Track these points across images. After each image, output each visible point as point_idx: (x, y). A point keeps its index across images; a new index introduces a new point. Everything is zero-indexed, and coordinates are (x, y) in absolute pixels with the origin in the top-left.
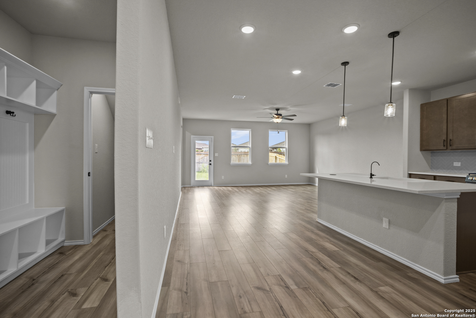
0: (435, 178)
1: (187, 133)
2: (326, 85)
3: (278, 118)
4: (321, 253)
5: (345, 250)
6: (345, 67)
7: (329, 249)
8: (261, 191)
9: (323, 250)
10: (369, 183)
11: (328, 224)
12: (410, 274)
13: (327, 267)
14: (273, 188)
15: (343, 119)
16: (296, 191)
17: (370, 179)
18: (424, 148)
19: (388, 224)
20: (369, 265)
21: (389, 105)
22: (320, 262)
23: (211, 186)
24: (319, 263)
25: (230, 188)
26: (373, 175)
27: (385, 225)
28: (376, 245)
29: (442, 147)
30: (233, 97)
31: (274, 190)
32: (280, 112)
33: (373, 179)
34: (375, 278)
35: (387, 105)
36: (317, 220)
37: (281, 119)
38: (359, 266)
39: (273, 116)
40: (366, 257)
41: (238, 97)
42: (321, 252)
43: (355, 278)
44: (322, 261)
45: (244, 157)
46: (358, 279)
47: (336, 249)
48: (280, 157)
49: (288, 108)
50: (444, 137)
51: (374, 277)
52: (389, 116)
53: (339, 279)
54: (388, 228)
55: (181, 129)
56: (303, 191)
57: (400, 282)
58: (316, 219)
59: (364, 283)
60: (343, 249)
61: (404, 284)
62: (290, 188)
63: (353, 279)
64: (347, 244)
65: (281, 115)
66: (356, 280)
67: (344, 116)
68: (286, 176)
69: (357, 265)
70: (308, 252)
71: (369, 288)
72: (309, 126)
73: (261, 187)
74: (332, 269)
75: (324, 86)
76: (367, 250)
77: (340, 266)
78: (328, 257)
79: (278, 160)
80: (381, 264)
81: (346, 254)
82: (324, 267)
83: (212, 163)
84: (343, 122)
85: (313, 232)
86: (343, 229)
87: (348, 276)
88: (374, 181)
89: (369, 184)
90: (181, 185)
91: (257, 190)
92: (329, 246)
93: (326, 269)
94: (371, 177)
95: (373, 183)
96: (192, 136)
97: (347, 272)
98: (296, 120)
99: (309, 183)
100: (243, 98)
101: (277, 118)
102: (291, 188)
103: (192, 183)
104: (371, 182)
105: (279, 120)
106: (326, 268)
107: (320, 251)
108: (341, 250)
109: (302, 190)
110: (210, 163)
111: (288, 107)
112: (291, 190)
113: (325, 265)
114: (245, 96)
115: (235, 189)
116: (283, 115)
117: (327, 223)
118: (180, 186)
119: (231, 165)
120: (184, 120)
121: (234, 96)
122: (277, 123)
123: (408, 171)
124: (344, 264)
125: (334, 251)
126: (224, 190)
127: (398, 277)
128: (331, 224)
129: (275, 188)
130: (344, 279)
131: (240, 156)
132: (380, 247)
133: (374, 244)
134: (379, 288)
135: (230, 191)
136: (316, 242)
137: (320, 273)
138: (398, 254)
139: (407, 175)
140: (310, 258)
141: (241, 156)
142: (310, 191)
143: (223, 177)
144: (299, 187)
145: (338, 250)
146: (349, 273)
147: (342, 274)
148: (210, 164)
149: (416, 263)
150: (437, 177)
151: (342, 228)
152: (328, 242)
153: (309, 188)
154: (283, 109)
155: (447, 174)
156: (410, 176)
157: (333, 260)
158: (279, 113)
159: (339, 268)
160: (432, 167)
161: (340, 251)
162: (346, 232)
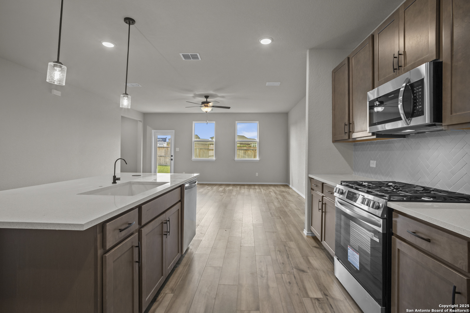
1: (148, 128)
21: (55, 66)
50: (346, 120)
52: (56, 83)
68: (257, 174)
72: (287, 115)
94: (114, 182)
96: (153, 131)
105: (209, 109)
119: (193, 161)
120: (145, 114)
122: (206, 112)
123: (308, 173)
148: (172, 160)
160: (355, 167)
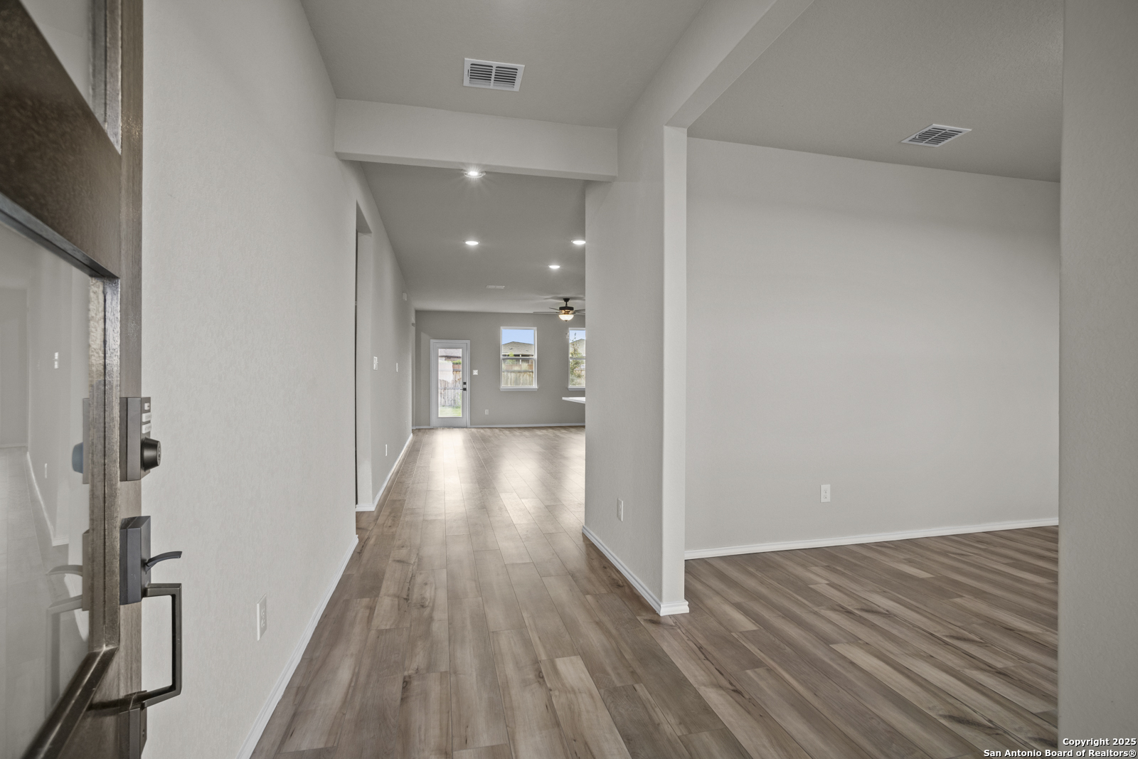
1: (424, 336)
23: (467, 427)
25: (498, 431)
55: (413, 329)
83: (467, 386)
90: (413, 426)
96: (432, 341)
103: (434, 422)
110: (465, 386)
115: (508, 432)
118: (410, 427)
119: (501, 390)
120: (418, 312)
143: (487, 412)
148: (465, 389)
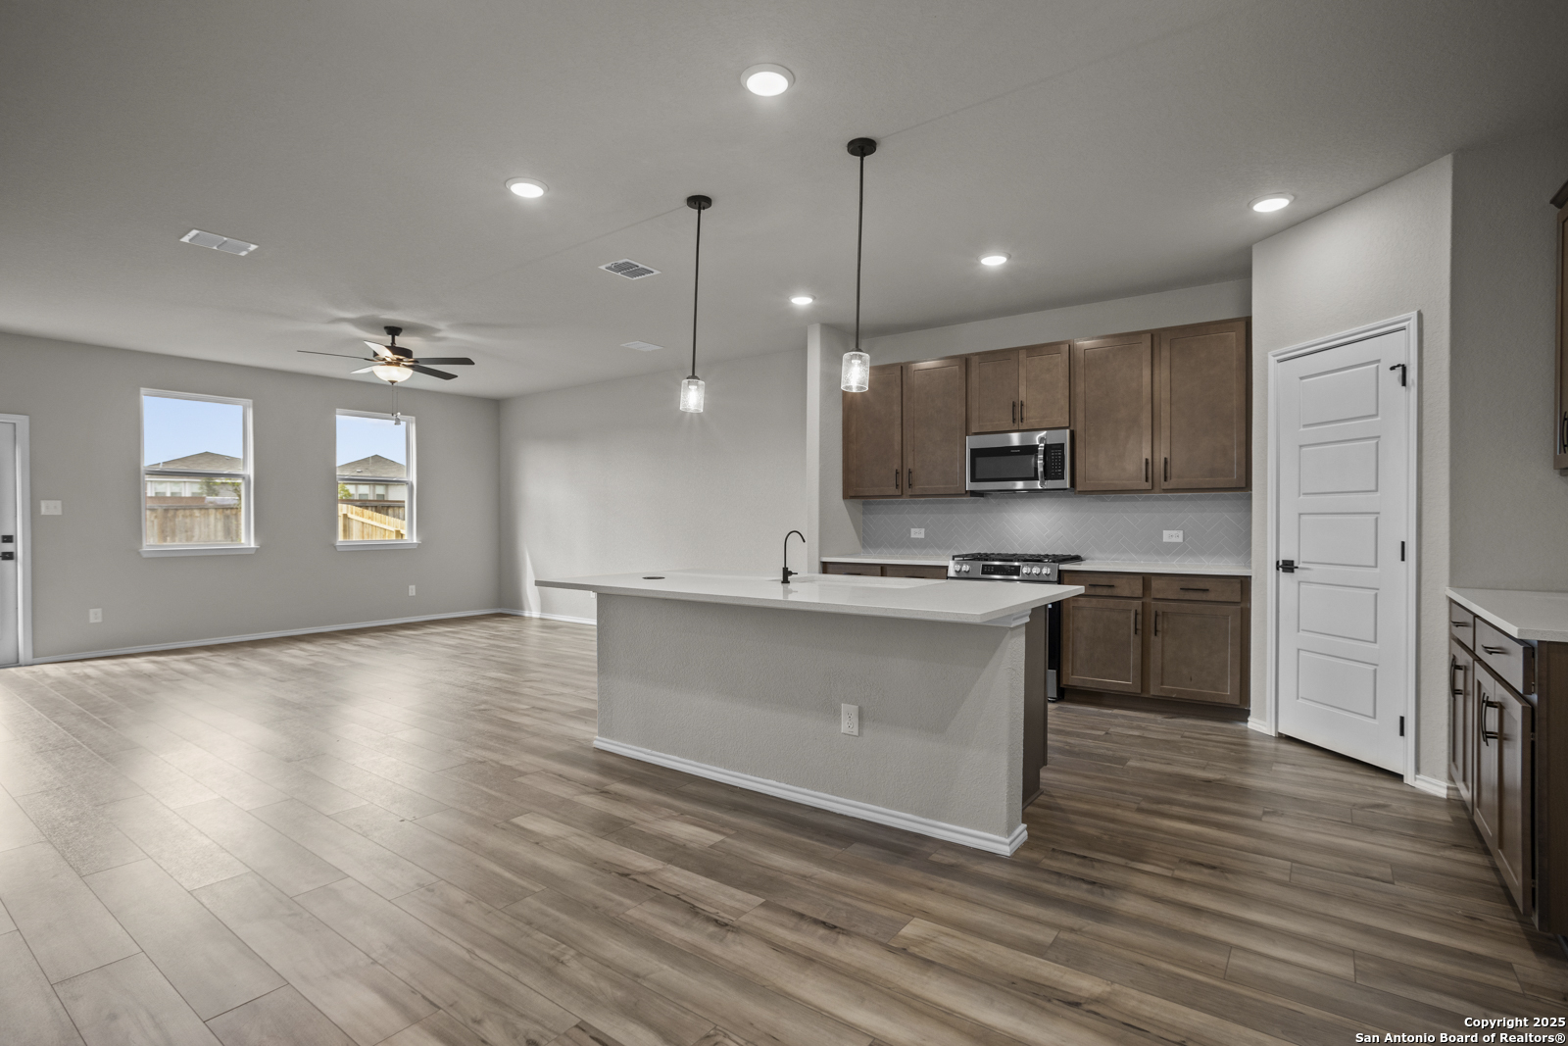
0: (884, 570)
2: (609, 265)
3: (397, 363)
4: (677, 869)
5: (740, 833)
6: (699, 213)
7: (692, 845)
8: (316, 659)
9: (677, 853)
10: (780, 597)
11: (645, 750)
12: (936, 857)
13: (726, 917)
14: (365, 640)
15: (693, 388)
16: (463, 642)
17: (781, 586)
18: (851, 492)
19: (856, 720)
20: (832, 864)
21: (852, 357)
22: (694, 906)
23: (16, 664)
24: (694, 911)
25: (143, 664)
26: (791, 573)
27: (848, 724)
28: (819, 791)
29: (892, 490)
30: (186, 239)
31: (369, 647)
32: (402, 341)
33: (791, 586)
34: (870, 902)
35: (846, 356)
36: (595, 742)
37: (410, 371)
38: (810, 877)
39: (376, 354)
40: (809, 838)
41: (214, 242)
42: (676, 865)
43: (824, 924)
44: (696, 899)
45: (188, 520)
46: (835, 927)
47: (717, 838)
48: (363, 516)
49: (439, 330)
50: (896, 465)
51: (869, 900)
52: (854, 391)
53: (785, 949)
54: (856, 733)
56: (492, 642)
57: (932, 889)
58: (590, 741)
59: (858, 935)
60: (734, 832)
61: (944, 893)
62: (432, 634)
63: (822, 931)
64: (735, 810)
65: (407, 353)
66: (832, 934)
67: (696, 378)
68: (412, 590)
69: (804, 877)
70: (635, 880)
71: (881, 944)
72: (495, 407)
73: (309, 642)
74: (743, 919)
75: (603, 267)
76: (793, 812)
77: (762, 900)
78: (707, 876)
79: (355, 528)
80: (858, 851)
81: (751, 848)
82: (716, 921)
83: (18, 547)
84: (693, 398)
85: (606, 792)
86: (702, 762)
87: (805, 926)
88: (791, 592)
89: (780, 601)
91: (295, 657)
92: (684, 831)
93: (727, 925)
94: (785, 581)
95: (792, 598)
97: (794, 911)
98: (465, 380)
99: (499, 611)
100: (244, 253)
101: (389, 364)
102: (438, 634)
104: (787, 592)
105: (402, 374)
106: (726, 921)
107: (670, 861)
108: (728, 836)
109: (482, 637)
110: (10, 547)
111: (441, 325)
112: (442, 640)
113: (713, 910)
114: (253, 247)
115: (176, 662)
116: (415, 356)
117: (640, 749)
119: (145, 555)
121: (194, 232)
122: (393, 382)
123: (820, 556)
124: (764, 884)
125: (712, 847)
126: (108, 674)
127: (917, 876)
128: (653, 749)
129: (371, 637)
130: (800, 942)
131: (171, 514)
132: (832, 794)
133: (812, 789)
134: (900, 933)
135: (149, 676)
136: (637, 828)
137: (716, 949)
138: (886, 805)
139: (817, 566)
140: (653, 900)
141: (175, 516)
142: (512, 639)
143: (95, 616)
144: (469, 627)
145: (722, 841)
146: (802, 916)
147: (782, 925)
148: (8, 556)
149: (939, 820)
150: (888, 568)
151: (699, 757)
152: (671, 817)
153: (505, 627)
154: (415, 329)
155: (897, 558)
156: (826, 568)
157: (729, 882)
158: (398, 345)
159: (762, 905)
160: (867, 542)
161: (728, 840)
162: (715, 768)
